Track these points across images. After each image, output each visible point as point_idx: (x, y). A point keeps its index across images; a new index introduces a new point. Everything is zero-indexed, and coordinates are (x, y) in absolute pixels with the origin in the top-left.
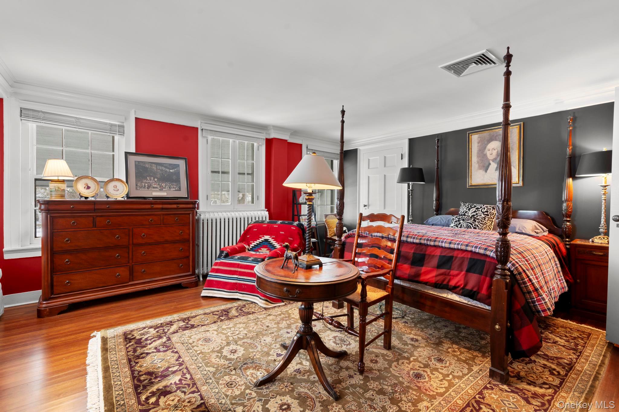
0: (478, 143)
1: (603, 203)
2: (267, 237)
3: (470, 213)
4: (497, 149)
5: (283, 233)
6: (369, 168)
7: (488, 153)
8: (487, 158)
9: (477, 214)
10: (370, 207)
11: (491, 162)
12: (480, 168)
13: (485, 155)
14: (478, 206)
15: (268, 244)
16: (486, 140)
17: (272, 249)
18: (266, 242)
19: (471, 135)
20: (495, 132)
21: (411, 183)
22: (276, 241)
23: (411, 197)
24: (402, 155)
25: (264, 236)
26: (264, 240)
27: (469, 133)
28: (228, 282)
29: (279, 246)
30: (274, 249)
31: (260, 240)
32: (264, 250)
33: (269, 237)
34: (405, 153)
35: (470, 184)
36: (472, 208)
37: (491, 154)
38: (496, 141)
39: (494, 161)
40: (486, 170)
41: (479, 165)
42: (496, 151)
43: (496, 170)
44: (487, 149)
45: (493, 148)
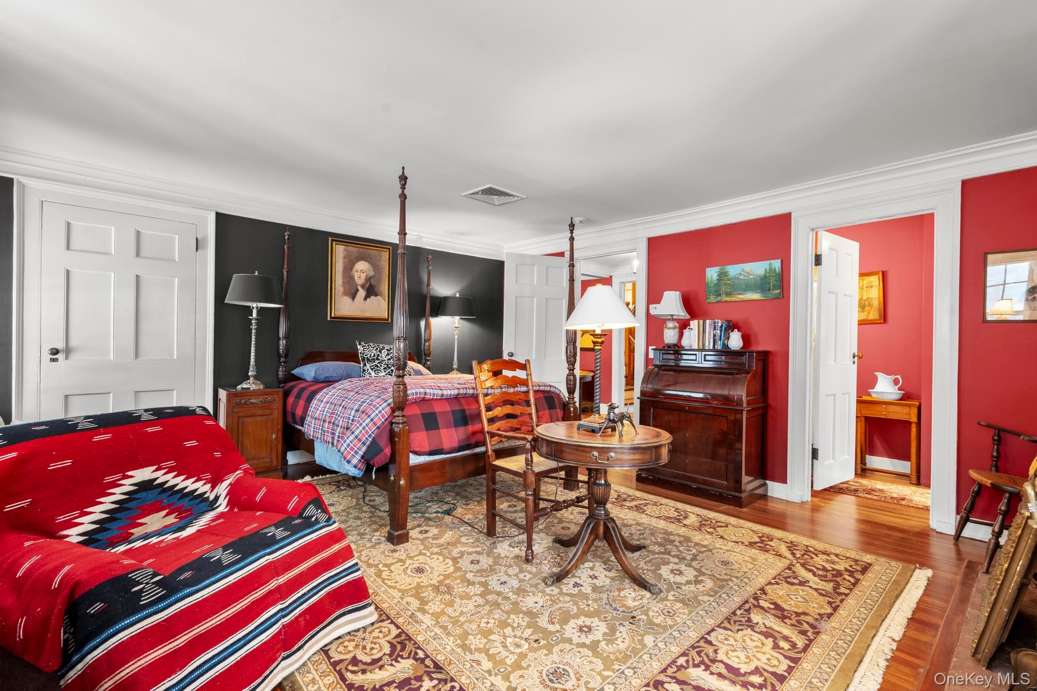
0: (345, 258)
1: (456, 343)
2: (143, 474)
4: (366, 271)
5: (194, 443)
6: (68, 248)
7: (356, 275)
8: (355, 283)
11: (359, 288)
12: (345, 293)
13: (352, 278)
14: (387, 347)
15: (160, 493)
16: (354, 256)
17: (186, 502)
18: (150, 492)
19: (334, 243)
20: (365, 250)
21: (254, 305)
22: (184, 477)
23: (253, 331)
24: (197, 240)
25: (129, 473)
26: (136, 488)
27: (332, 241)
28: (248, 652)
29: (205, 484)
30: (192, 500)
31: (114, 494)
32: (155, 521)
33: (154, 471)
34: (205, 239)
35: (333, 315)
36: (382, 349)
37: (359, 277)
38: (365, 261)
39: (363, 287)
40: (353, 298)
41: (344, 289)
42: (365, 274)
43: (365, 299)
44: (354, 270)
45: (362, 269)
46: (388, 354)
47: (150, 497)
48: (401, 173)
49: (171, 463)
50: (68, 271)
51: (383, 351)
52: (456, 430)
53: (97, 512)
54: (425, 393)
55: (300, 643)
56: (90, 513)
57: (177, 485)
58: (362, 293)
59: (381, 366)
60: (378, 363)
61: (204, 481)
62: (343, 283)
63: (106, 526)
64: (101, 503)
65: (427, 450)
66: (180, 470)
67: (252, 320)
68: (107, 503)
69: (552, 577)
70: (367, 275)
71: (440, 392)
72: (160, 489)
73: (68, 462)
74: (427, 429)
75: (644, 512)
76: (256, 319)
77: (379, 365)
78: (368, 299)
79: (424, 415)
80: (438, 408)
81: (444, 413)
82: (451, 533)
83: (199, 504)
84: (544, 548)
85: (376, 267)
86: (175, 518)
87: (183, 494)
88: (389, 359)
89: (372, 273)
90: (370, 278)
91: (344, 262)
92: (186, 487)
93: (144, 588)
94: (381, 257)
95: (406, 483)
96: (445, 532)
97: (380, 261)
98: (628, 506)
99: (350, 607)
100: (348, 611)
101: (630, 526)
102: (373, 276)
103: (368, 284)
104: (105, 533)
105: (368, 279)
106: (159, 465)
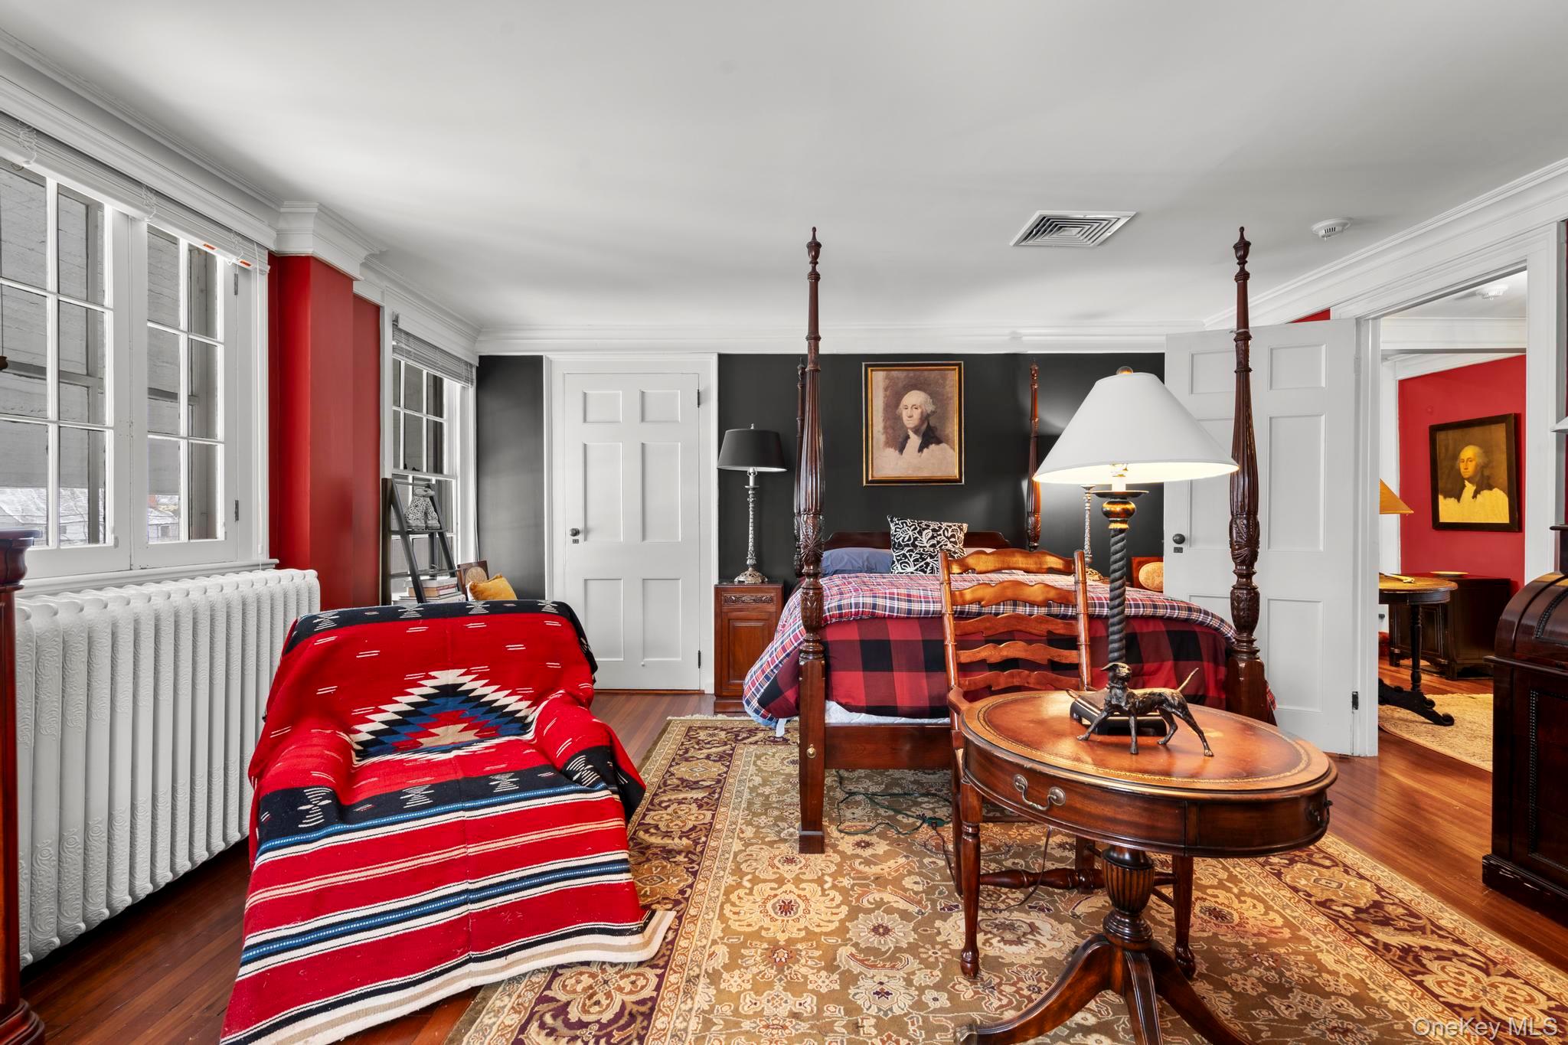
0: (886, 389)
1: (1087, 516)
2: (448, 677)
3: (924, 540)
4: (920, 406)
5: (520, 647)
6: (585, 420)
7: (905, 414)
8: (903, 426)
9: (938, 542)
10: (591, 537)
11: (911, 433)
12: (889, 444)
13: (899, 418)
14: (934, 525)
15: (463, 702)
16: (900, 385)
17: (492, 719)
18: (451, 699)
19: (869, 369)
20: (918, 373)
21: (751, 470)
22: (497, 687)
23: (751, 505)
24: (699, 393)
25: (432, 674)
26: (437, 691)
27: (867, 366)
28: (407, 931)
29: (520, 700)
30: (499, 717)
31: (412, 694)
32: (449, 734)
33: (461, 675)
34: (708, 390)
35: (870, 478)
36: (924, 529)
37: (910, 417)
38: (919, 389)
39: (916, 431)
40: (901, 449)
41: (887, 438)
42: (919, 410)
43: (921, 450)
44: (901, 406)
45: (914, 404)
46: (933, 537)
47: (451, 704)
48: (810, 239)
49: (485, 668)
50: (585, 445)
51: (924, 533)
52: (927, 677)
53: (391, 711)
54: (874, 606)
55: (501, 948)
56: (384, 711)
57: (485, 696)
58: (915, 441)
59: (911, 555)
60: (909, 551)
61: (520, 697)
62: (885, 428)
63: (396, 728)
64: (397, 702)
65: (863, 704)
66: (492, 679)
67: (748, 490)
68: (403, 703)
69: (970, 1027)
70: (922, 413)
71: (904, 605)
72: (464, 698)
73: (375, 653)
74: (866, 667)
75: (1416, 973)
76: (754, 489)
77: (907, 554)
78: (925, 450)
79: (864, 643)
80: (895, 634)
81: (906, 643)
82: (902, 860)
83: (507, 723)
84: (1037, 959)
85: (936, 396)
86: (475, 735)
87: (490, 708)
88: (933, 546)
89: (930, 408)
90: (928, 416)
91: (885, 396)
92: (497, 700)
93: (310, 809)
94: (944, 378)
95: (817, 753)
96: (898, 854)
97: (944, 387)
98: (1376, 941)
99: (602, 925)
100: (598, 929)
101: (1327, 995)
102: (933, 412)
103: (925, 426)
104: (393, 736)
105: (925, 418)
106: (468, 667)
